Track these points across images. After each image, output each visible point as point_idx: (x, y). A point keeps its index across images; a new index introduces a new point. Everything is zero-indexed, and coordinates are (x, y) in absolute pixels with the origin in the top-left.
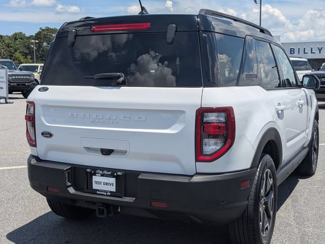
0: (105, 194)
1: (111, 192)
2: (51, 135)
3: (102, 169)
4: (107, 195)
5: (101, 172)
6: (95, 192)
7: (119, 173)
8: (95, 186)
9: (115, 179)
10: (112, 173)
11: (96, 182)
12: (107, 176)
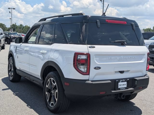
0: (123, 89)
1: (125, 88)
2: (100, 68)
3: (122, 79)
4: (124, 89)
5: (122, 81)
6: (119, 89)
7: (128, 80)
8: (119, 87)
9: (126, 82)
10: (125, 80)
11: (120, 85)
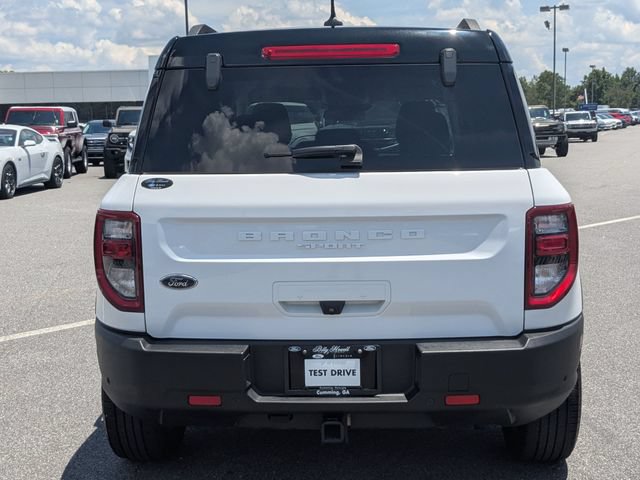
0: (338, 393)
1: (348, 388)
2: (191, 283)
3: (328, 343)
4: (342, 396)
5: (326, 350)
6: (312, 392)
7: (370, 348)
8: (310, 381)
9: (359, 360)
10: (352, 348)
11: (314, 372)
12: (339, 356)
